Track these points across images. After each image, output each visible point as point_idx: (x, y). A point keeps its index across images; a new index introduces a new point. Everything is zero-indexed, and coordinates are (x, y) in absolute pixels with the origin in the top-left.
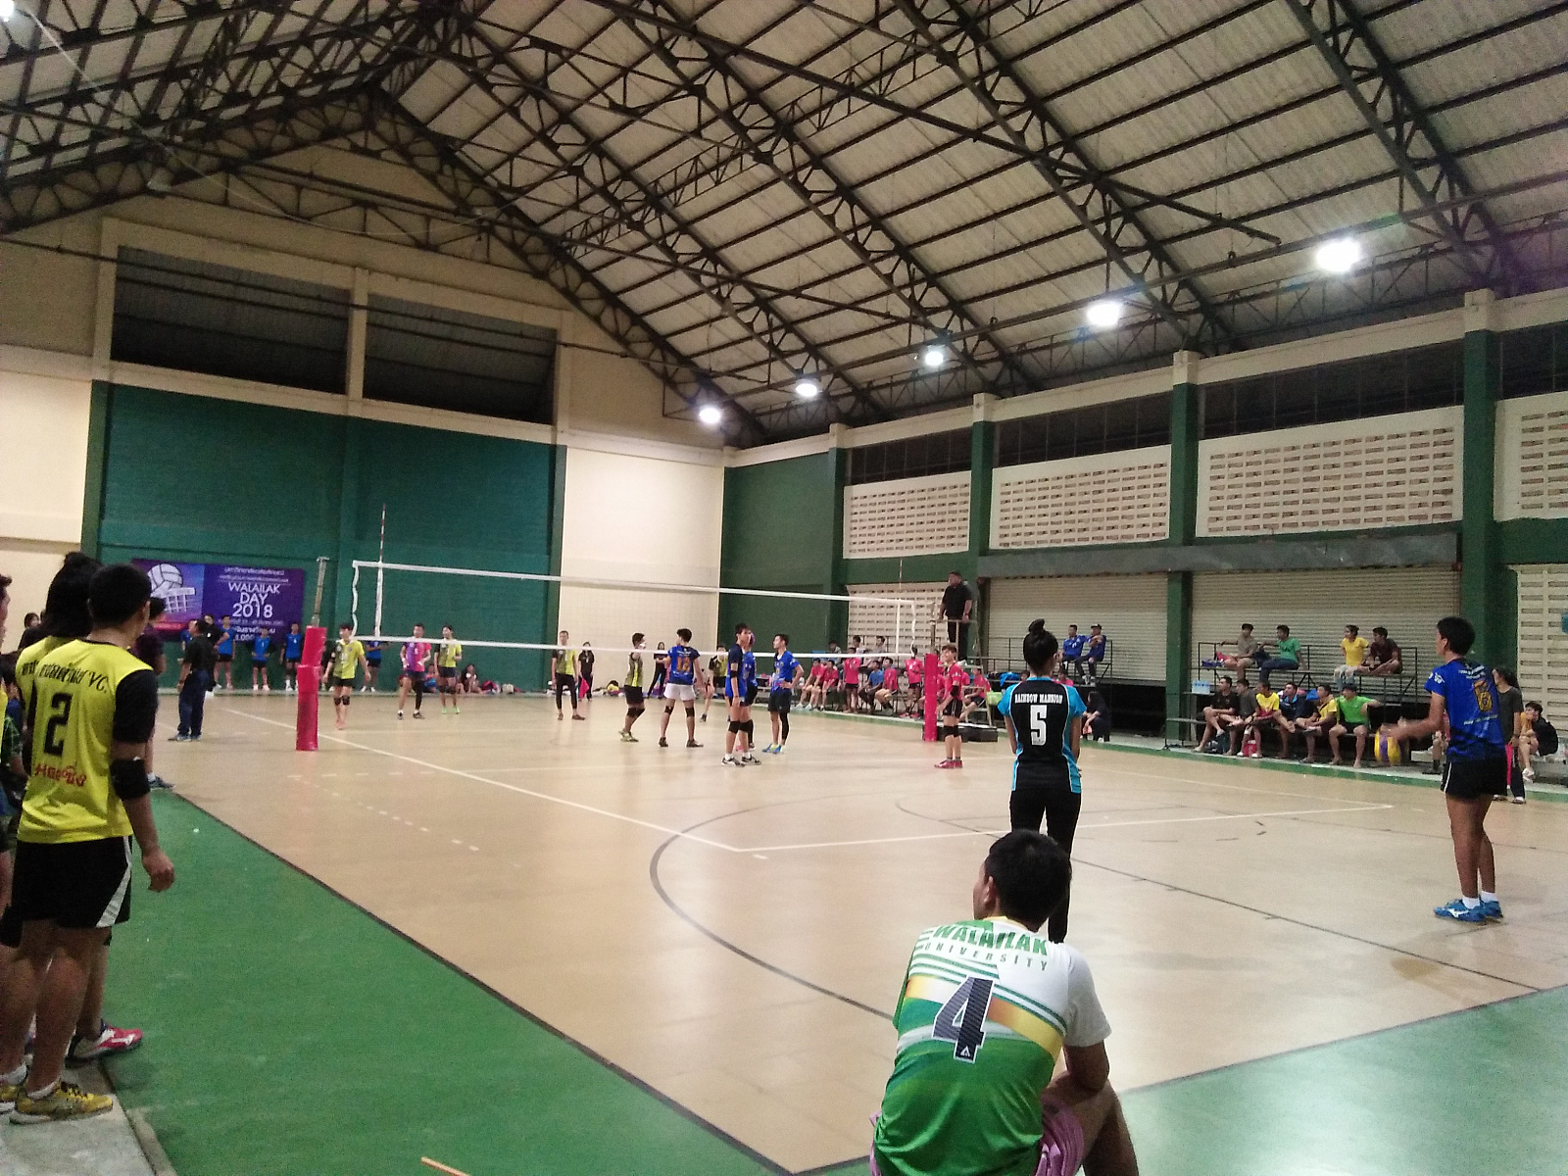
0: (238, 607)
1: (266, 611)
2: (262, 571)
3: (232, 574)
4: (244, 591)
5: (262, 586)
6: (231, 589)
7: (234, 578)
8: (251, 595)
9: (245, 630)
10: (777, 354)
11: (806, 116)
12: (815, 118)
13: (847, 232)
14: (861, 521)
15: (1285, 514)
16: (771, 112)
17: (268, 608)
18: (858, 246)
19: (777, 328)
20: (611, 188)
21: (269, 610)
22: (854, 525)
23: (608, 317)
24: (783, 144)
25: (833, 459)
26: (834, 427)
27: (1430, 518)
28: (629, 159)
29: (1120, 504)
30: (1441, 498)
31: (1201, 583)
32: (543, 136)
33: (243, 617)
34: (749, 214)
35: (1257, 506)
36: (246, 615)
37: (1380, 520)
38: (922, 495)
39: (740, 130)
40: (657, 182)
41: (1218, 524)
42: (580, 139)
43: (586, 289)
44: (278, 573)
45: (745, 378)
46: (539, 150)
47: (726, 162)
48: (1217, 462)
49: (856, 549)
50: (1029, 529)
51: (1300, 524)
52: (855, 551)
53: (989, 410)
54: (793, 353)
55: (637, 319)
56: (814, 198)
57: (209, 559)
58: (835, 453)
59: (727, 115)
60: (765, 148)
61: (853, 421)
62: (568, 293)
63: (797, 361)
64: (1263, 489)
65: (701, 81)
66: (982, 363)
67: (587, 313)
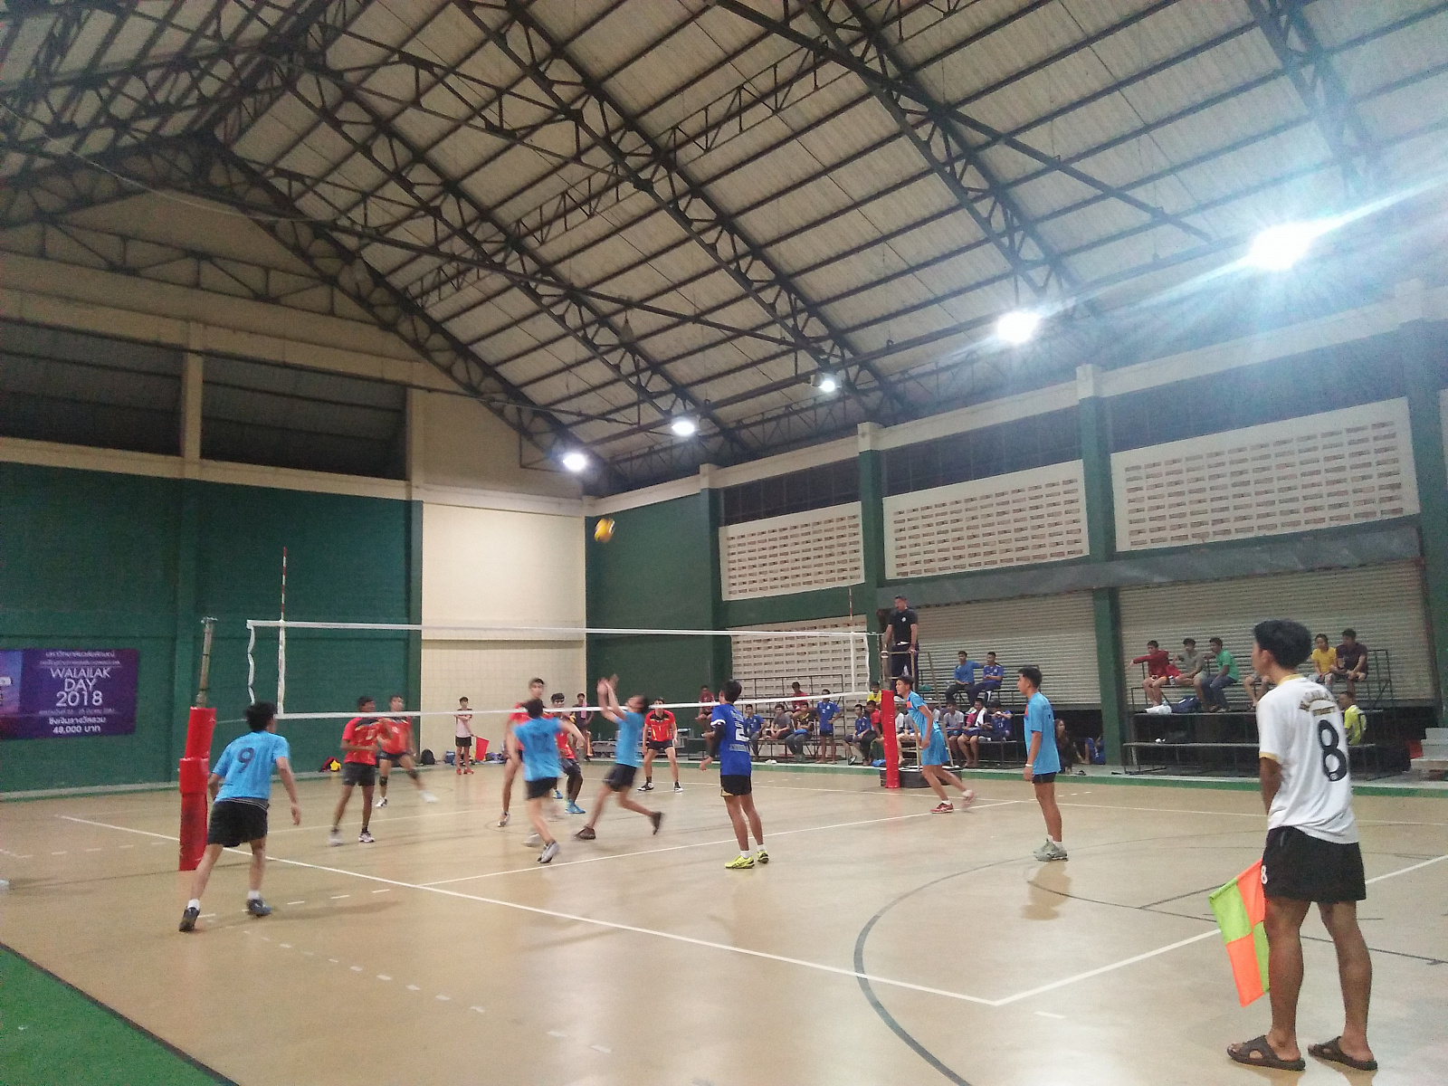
0: (63, 696)
1: (95, 697)
2: (90, 654)
3: (54, 659)
4: (70, 677)
5: (90, 671)
6: (54, 676)
7: (58, 663)
8: (77, 681)
9: (72, 721)
10: (645, 396)
11: (691, 139)
12: (702, 141)
13: (729, 262)
14: (740, 561)
15: (1215, 522)
16: (647, 138)
17: (97, 695)
18: (740, 276)
19: (644, 370)
20: (470, 230)
21: (98, 697)
22: (732, 566)
23: (459, 369)
24: (662, 171)
25: (705, 499)
26: (704, 468)
27: (1379, 515)
28: (487, 199)
29: (1028, 524)
30: (1389, 493)
31: (1127, 598)
32: (398, 176)
33: (69, 707)
34: (617, 251)
35: (1182, 515)
36: (71, 704)
37: (1323, 520)
38: (806, 530)
39: (618, 155)
40: (519, 221)
41: (1141, 537)
42: (437, 180)
43: (436, 341)
44: (108, 654)
45: (616, 421)
46: (393, 190)
47: (599, 194)
48: (1133, 474)
49: (736, 590)
50: (928, 557)
51: (1233, 530)
52: (735, 593)
53: (875, 438)
54: (661, 394)
55: (489, 370)
56: (696, 226)
57: (29, 644)
58: (707, 492)
59: (606, 142)
60: (645, 175)
61: (723, 460)
62: (419, 346)
63: (664, 403)
64: (1187, 498)
65: (578, 105)
66: (865, 392)
67: (437, 364)
